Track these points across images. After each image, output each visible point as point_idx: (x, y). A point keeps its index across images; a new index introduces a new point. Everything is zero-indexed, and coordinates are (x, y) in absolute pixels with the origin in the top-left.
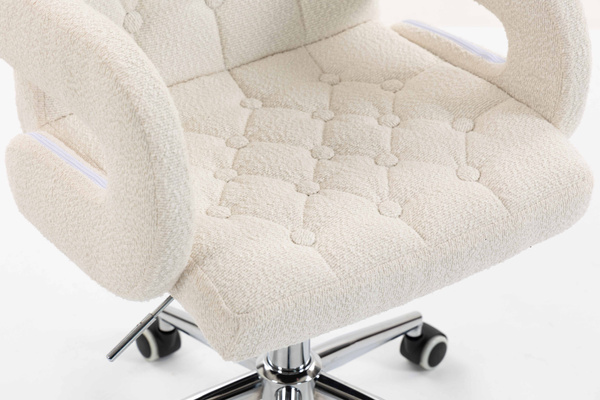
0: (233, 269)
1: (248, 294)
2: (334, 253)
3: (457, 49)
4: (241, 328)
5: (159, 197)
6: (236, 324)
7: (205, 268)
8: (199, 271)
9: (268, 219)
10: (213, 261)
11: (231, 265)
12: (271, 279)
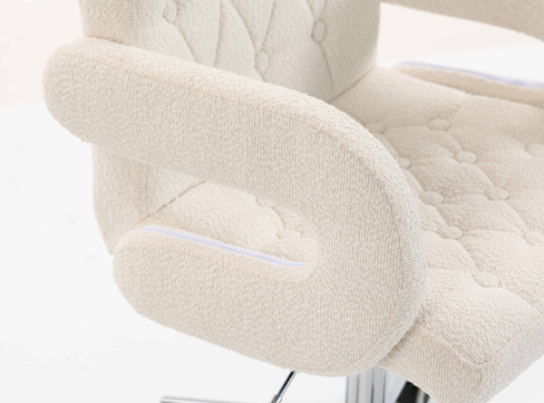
0: (457, 321)
1: (482, 343)
2: (526, 289)
3: (481, 81)
4: (485, 378)
5: (405, 258)
6: (479, 376)
7: (428, 326)
8: (423, 330)
9: (446, 268)
10: (434, 318)
11: (452, 318)
12: (494, 324)
